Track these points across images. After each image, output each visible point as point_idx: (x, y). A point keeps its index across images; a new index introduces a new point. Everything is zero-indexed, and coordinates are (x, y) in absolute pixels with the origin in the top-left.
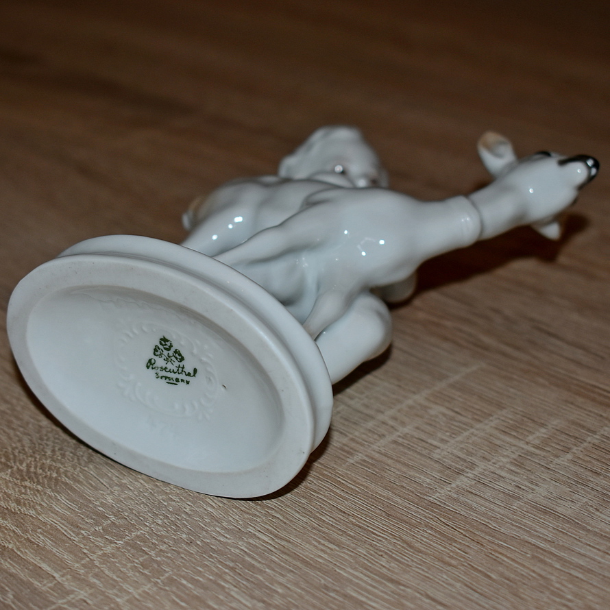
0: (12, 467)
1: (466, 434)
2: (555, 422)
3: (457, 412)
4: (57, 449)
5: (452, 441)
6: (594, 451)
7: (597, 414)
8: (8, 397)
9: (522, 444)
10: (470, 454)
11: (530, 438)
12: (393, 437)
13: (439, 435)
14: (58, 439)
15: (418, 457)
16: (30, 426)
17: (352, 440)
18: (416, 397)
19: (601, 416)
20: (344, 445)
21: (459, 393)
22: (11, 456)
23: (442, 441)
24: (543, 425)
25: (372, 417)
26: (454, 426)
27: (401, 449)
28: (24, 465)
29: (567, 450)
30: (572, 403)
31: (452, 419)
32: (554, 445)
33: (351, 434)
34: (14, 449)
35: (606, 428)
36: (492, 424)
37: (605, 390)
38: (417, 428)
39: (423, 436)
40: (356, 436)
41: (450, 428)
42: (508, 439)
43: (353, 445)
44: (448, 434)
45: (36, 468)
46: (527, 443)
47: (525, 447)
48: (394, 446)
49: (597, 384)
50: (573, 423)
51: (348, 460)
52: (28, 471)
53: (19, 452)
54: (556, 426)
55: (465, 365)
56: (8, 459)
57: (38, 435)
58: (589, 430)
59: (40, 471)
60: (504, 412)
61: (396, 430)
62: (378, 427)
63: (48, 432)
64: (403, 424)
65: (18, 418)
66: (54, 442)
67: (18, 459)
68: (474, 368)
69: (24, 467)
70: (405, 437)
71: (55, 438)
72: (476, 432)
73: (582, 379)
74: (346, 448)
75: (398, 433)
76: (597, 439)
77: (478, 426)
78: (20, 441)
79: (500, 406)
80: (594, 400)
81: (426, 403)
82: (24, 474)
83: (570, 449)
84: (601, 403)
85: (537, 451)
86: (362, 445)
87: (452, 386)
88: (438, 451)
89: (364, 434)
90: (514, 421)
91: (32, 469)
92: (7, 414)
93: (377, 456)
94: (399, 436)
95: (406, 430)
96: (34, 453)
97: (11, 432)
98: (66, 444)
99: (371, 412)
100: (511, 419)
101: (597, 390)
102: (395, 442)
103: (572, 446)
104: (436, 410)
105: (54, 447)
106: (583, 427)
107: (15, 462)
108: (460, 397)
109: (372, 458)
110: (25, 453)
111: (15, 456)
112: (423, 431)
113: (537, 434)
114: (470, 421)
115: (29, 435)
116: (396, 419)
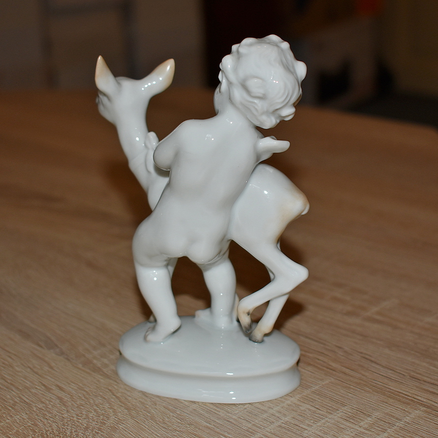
1: (323, 421)
2: (377, 414)
3: (317, 408)
4: (73, 431)
5: (315, 426)
6: (401, 431)
7: (402, 409)
8: (43, 400)
9: (357, 427)
11: (362, 424)
12: (279, 423)
13: (307, 422)
15: (294, 435)
16: (57, 417)
17: (254, 425)
18: (292, 399)
19: (404, 410)
20: (249, 428)
21: (318, 397)
23: (309, 425)
24: (369, 416)
25: (266, 412)
26: (316, 416)
27: (284, 430)
29: (384, 431)
30: (387, 403)
31: (314, 412)
32: (376, 428)
33: (253, 421)
34: (47, 431)
35: (408, 418)
36: (339, 415)
37: (406, 395)
38: (293, 418)
39: (297, 423)
40: (256, 423)
41: (313, 418)
42: (348, 424)
43: (254, 428)
44: (312, 421)
47: (359, 429)
48: (280, 429)
49: (401, 391)
50: (387, 414)
53: (50, 433)
54: (377, 416)
55: (321, 380)
57: (62, 423)
58: (397, 419)
60: (345, 408)
61: (280, 419)
62: (270, 417)
63: (68, 421)
64: (285, 415)
65: (49, 412)
66: (71, 427)
68: (327, 382)
70: (286, 423)
71: (72, 425)
72: (329, 420)
73: (392, 388)
74: (251, 430)
75: (282, 421)
76: (402, 424)
77: (331, 416)
78: (50, 426)
79: (343, 405)
80: (399, 401)
81: (299, 403)
83: (386, 430)
84: (404, 403)
85: (367, 432)
86: (260, 428)
87: (314, 392)
88: (306, 432)
89: (261, 421)
90: (352, 413)
92: (43, 409)
93: (269, 435)
94: (283, 423)
95: (287, 419)
96: (59, 433)
97: (45, 421)
98: (79, 428)
99: (265, 408)
100: (350, 412)
101: (401, 395)
104: (305, 407)
105: (71, 430)
106: (394, 417)
108: (319, 399)
110: (54, 434)
112: (297, 420)
113: (366, 421)
114: (325, 413)
115: (57, 423)
116: (280, 413)
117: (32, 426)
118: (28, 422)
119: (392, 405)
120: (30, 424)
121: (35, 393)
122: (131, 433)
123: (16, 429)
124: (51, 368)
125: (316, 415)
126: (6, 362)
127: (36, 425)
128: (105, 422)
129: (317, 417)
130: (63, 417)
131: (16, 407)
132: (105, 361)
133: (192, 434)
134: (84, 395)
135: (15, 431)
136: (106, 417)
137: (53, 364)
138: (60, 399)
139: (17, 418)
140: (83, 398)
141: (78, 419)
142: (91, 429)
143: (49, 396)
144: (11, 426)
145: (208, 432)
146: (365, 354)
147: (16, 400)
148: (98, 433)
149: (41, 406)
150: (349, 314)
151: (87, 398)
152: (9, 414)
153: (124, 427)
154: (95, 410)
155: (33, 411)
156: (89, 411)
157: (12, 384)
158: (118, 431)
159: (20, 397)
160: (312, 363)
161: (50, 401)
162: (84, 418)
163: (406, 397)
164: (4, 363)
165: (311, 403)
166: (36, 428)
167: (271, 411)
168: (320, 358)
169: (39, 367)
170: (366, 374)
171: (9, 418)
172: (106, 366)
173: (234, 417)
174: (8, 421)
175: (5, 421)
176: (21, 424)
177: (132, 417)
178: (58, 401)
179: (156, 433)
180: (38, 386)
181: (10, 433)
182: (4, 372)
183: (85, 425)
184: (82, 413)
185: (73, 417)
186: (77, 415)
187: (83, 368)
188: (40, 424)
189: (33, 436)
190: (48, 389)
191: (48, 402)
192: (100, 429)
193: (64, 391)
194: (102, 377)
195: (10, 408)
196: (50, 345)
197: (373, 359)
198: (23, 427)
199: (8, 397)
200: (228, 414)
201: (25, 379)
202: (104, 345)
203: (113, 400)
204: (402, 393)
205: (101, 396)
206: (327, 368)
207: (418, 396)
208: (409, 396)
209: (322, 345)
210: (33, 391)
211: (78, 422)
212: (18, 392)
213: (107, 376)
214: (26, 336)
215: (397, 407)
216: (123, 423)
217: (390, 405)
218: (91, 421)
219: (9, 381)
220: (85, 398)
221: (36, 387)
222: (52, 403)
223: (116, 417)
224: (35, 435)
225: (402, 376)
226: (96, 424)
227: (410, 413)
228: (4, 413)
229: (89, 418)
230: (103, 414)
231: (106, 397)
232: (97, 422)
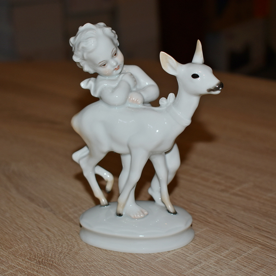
0: (37, 260)
1: (199, 252)
2: (232, 249)
3: (197, 245)
4: (53, 254)
5: (194, 254)
6: (245, 259)
7: (247, 246)
8: (38, 236)
9: (219, 256)
10: (200, 259)
11: (222, 254)
13: (190, 252)
14: (54, 251)
15: (181, 259)
16: (45, 246)
19: (249, 247)
20: (155, 255)
21: (198, 238)
22: (37, 256)
23: (190, 254)
24: (227, 249)
27: (176, 256)
28: (41, 259)
29: (235, 258)
30: (238, 242)
31: (195, 247)
32: (230, 256)
34: (38, 254)
35: (250, 251)
36: (209, 249)
37: (251, 238)
39: (184, 252)
41: (194, 250)
42: (214, 254)
44: (193, 252)
45: (45, 260)
46: (221, 255)
47: (220, 257)
48: (173, 255)
49: (248, 236)
50: (238, 249)
51: (156, 260)
52: (42, 262)
53: (40, 255)
55: (202, 228)
56: (35, 257)
57: (47, 249)
58: (244, 251)
59: (46, 261)
60: (214, 245)
63: (51, 248)
65: (41, 243)
67: (39, 257)
68: (204, 229)
69: (41, 260)
71: (53, 250)
72: (203, 251)
73: (243, 234)
74: (156, 256)
76: (246, 255)
77: (204, 249)
78: (40, 251)
79: (212, 243)
80: (246, 241)
82: (41, 262)
83: (236, 258)
84: (249, 242)
85: (224, 258)
86: (162, 255)
88: (189, 257)
90: (217, 248)
91: (44, 261)
92: (37, 242)
93: (167, 259)
94: (175, 252)
96: (45, 255)
97: (38, 248)
98: (56, 252)
100: (216, 247)
102: (174, 254)
103: (237, 257)
105: (52, 253)
106: (241, 250)
107: (38, 258)
108: (198, 239)
109: (165, 260)
110: (42, 255)
111: (38, 256)
113: (225, 252)
114: (201, 247)
115: (44, 249)
117: (30, 251)
118: (28, 248)
119: (241, 244)
120: (28, 250)
122: (86, 256)
123: (20, 252)
125: (196, 248)
126: (19, 215)
127: (32, 250)
128: (72, 249)
130: (48, 246)
131: (22, 240)
132: (76, 215)
133: (122, 257)
134: (61, 234)
135: (20, 253)
136: (73, 247)
137: (46, 216)
138: (48, 236)
139: (22, 246)
141: (57, 247)
142: (63, 253)
143: (41, 234)
144: (18, 250)
145: (131, 256)
146: (229, 214)
147: (22, 236)
148: (67, 255)
149: (36, 239)
150: (223, 191)
151: (63, 236)
152: (17, 243)
153: (83, 252)
155: (31, 242)
156: (63, 243)
157: (21, 227)
158: (79, 254)
159: (25, 235)
161: (41, 237)
162: (60, 247)
163: (251, 239)
164: (17, 215)
166: (32, 252)
168: (202, 216)
169: (37, 218)
170: (229, 225)
171: (17, 246)
174: (16, 247)
175: (15, 247)
176: (23, 249)
177: (88, 247)
178: (46, 237)
179: (101, 256)
180: (36, 228)
181: (17, 254)
182: (18, 220)
183: (60, 251)
184: (59, 244)
185: (54, 246)
186: (56, 245)
187: (63, 219)
188: (35, 250)
189: (30, 256)
190: (41, 230)
191: (40, 238)
192: (68, 253)
193: (50, 231)
194: (73, 224)
195: (18, 240)
196: (45, 206)
197: (233, 217)
198: (25, 251)
199: (18, 234)
201: (29, 224)
202: (76, 206)
203: (78, 237)
204: (249, 237)
205: (71, 235)
206: (206, 222)
207: (258, 239)
208: (252, 239)
209: (204, 209)
210: (33, 231)
211: (57, 249)
212: (24, 232)
214: (32, 200)
215: (244, 245)
216: (82, 250)
218: (64, 248)
219: (19, 225)
222: (42, 238)
223: (78, 247)
224: (31, 256)
225: (249, 227)
226: (67, 251)
227: (252, 248)
228: (15, 243)
229: (63, 247)
230: (71, 245)
231: (74, 235)
232: (67, 249)
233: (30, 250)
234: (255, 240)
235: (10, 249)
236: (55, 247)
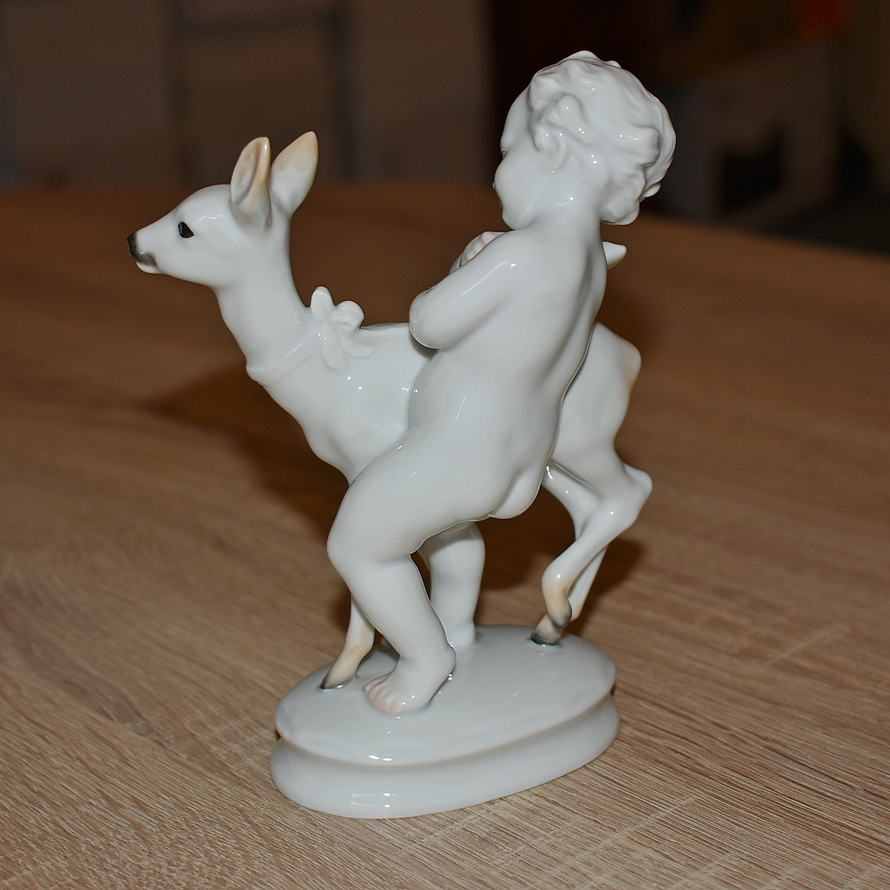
1: (678, 885)
2: (791, 871)
3: (667, 857)
7: (844, 862)
8: (102, 828)
14: (163, 885)
16: (128, 866)
18: (616, 836)
19: (850, 863)
21: (670, 832)
24: (775, 875)
25: (559, 862)
26: (663, 874)
30: (813, 847)
31: (661, 865)
33: (532, 883)
35: (856, 880)
36: (711, 873)
37: (855, 831)
38: (616, 877)
41: (657, 877)
44: (655, 885)
49: (844, 822)
50: (814, 871)
54: (792, 876)
55: (679, 795)
57: (136, 879)
60: (727, 857)
61: (588, 878)
62: (567, 874)
64: (599, 871)
65: (113, 856)
68: (691, 800)
71: (157, 883)
72: (690, 883)
73: (826, 815)
75: (592, 883)
77: (694, 874)
78: (112, 886)
79: (722, 850)
80: (840, 843)
81: (629, 845)
84: (850, 848)
87: (661, 822)
89: (548, 883)
90: (740, 869)
92: (99, 849)
95: (601, 879)
97: (103, 875)
99: (559, 855)
100: (735, 867)
101: (844, 830)
104: (641, 853)
106: (826, 877)
108: (671, 836)
112: (623, 880)
113: (767, 886)
114: (683, 868)
115: (126, 878)
116: (590, 864)
117: (75, 884)
118: (67, 875)
119: (824, 853)
120: (70, 881)
121: (88, 814)
124: (125, 760)
125: (664, 871)
126: (34, 748)
128: (225, 878)
129: (665, 875)
130: (141, 867)
131: (46, 844)
132: (236, 748)
134: (186, 820)
136: (228, 868)
137: (128, 753)
138: (137, 827)
139: (45, 866)
140: (185, 827)
141: (171, 871)
143: (115, 820)
144: (32, 883)
146: (774, 741)
147: (47, 828)
149: (96, 841)
150: (744, 654)
151: (191, 827)
152: (29, 857)
154: (207, 853)
155: (81, 852)
156: (193, 855)
157: (41, 794)
159: (55, 823)
160: (661, 759)
161: (116, 831)
162: (183, 870)
163: (855, 834)
164: (28, 750)
165: (654, 846)
167: (570, 861)
168: (679, 748)
169: (99, 759)
170: (775, 784)
171: (29, 866)
172: (237, 758)
173: (493, 872)
174: (26, 872)
175: (21, 872)
176: (52, 879)
177: (282, 870)
178: (132, 831)
180: (95, 799)
182: (27, 768)
183: (184, 884)
184: (178, 859)
185: (161, 867)
186: (170, 863)
187: (189, 763)
188: (92, 881)
190: (114, 806)
191: (111, 834)
193: (146, 811)
194: (225, 782)
195: (33, 846)
196: (127, 713)
197: (789, 753)
198: (56, 886)
199: (33, 821)
200: (480, 866)
201: (70, 783)
202: (235, 715)
203: (244, 832)
204: (847, 827)
205: (222, 823)
206: (694, 770)
207: (879, 833)
208: (860, 833)
209: (685, 722)
210: (83, 809)
211: (170, 877)
212: (53, 812)
213: (237, 781)
214: (79, 692)
215: (835, 857)
216: (262, 883)
217: (820, 851)
218: (196, 875)
219: (36, 788)
220: (187, 825)
221: (91, 800)
222: (119, 837)
223: (248, 869)
225: (849, 790)
226: (206, 884)
227: (861, 870)
228: (21, 855)
229: (192, 869)
230: (222, 862)
231: (231, 826)
232: (208, 878)
233: (75, 881)
234: (870, 840)
235: (6, 879)
236: (164, 871)
